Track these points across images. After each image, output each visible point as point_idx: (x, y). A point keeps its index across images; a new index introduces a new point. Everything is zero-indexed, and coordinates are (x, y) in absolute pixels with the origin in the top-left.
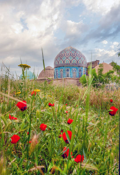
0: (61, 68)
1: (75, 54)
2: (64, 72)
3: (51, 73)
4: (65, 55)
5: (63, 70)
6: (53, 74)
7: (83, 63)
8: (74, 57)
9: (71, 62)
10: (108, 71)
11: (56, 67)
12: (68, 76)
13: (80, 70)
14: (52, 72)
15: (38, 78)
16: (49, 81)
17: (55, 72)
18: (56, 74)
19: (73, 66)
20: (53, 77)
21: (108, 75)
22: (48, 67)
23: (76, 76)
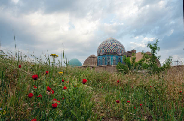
0: (103, 56)
1: (115, 44)
2: (105, 60)
3: (94, 60)
4: (107, 45)
5: (105, 58)
6: (96, 61)
7: (122, 52)
8: (114, 47)
9: (111, 51)
10: (140, 60)
11: (99, 56)
12: (109, 64)
13: (120, 58)
14: (96, 60)
15: (83, 65)
16: (92, 68)
17: (98, 60)
18: (98, 62)
19: (113, 55)
20: (96, 65)
21: (140, 63)
22: (92, 55)
23: (116, 63)
